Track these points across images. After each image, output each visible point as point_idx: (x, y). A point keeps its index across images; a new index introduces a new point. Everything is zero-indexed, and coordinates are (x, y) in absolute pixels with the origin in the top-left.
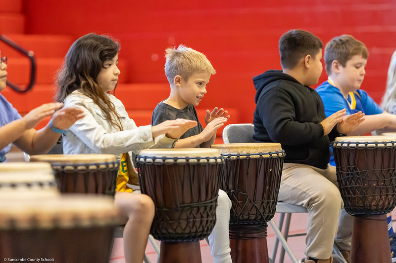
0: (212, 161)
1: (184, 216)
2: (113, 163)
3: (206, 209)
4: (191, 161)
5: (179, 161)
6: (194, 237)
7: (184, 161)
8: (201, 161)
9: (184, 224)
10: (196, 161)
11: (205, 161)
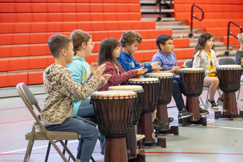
0: (238, 69)
1: (230, 85)
2: (202, 71)
3: (236, 83)
4: (231, 69)
5: (228, 69)
6: (233, 91)
7: (229, 69)
8: (234, 69)
9: (230, 87)
10: (232, 69)
11: (236, 69)
